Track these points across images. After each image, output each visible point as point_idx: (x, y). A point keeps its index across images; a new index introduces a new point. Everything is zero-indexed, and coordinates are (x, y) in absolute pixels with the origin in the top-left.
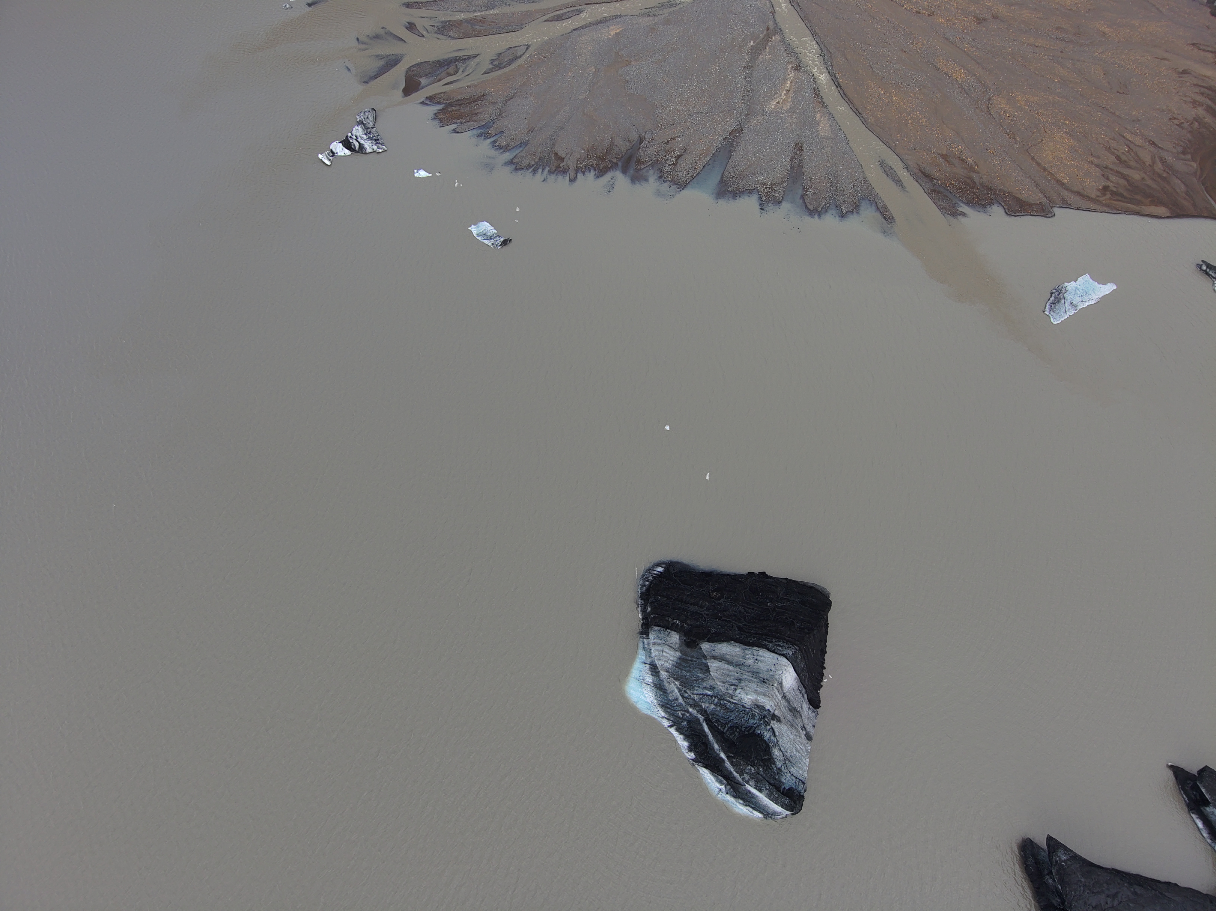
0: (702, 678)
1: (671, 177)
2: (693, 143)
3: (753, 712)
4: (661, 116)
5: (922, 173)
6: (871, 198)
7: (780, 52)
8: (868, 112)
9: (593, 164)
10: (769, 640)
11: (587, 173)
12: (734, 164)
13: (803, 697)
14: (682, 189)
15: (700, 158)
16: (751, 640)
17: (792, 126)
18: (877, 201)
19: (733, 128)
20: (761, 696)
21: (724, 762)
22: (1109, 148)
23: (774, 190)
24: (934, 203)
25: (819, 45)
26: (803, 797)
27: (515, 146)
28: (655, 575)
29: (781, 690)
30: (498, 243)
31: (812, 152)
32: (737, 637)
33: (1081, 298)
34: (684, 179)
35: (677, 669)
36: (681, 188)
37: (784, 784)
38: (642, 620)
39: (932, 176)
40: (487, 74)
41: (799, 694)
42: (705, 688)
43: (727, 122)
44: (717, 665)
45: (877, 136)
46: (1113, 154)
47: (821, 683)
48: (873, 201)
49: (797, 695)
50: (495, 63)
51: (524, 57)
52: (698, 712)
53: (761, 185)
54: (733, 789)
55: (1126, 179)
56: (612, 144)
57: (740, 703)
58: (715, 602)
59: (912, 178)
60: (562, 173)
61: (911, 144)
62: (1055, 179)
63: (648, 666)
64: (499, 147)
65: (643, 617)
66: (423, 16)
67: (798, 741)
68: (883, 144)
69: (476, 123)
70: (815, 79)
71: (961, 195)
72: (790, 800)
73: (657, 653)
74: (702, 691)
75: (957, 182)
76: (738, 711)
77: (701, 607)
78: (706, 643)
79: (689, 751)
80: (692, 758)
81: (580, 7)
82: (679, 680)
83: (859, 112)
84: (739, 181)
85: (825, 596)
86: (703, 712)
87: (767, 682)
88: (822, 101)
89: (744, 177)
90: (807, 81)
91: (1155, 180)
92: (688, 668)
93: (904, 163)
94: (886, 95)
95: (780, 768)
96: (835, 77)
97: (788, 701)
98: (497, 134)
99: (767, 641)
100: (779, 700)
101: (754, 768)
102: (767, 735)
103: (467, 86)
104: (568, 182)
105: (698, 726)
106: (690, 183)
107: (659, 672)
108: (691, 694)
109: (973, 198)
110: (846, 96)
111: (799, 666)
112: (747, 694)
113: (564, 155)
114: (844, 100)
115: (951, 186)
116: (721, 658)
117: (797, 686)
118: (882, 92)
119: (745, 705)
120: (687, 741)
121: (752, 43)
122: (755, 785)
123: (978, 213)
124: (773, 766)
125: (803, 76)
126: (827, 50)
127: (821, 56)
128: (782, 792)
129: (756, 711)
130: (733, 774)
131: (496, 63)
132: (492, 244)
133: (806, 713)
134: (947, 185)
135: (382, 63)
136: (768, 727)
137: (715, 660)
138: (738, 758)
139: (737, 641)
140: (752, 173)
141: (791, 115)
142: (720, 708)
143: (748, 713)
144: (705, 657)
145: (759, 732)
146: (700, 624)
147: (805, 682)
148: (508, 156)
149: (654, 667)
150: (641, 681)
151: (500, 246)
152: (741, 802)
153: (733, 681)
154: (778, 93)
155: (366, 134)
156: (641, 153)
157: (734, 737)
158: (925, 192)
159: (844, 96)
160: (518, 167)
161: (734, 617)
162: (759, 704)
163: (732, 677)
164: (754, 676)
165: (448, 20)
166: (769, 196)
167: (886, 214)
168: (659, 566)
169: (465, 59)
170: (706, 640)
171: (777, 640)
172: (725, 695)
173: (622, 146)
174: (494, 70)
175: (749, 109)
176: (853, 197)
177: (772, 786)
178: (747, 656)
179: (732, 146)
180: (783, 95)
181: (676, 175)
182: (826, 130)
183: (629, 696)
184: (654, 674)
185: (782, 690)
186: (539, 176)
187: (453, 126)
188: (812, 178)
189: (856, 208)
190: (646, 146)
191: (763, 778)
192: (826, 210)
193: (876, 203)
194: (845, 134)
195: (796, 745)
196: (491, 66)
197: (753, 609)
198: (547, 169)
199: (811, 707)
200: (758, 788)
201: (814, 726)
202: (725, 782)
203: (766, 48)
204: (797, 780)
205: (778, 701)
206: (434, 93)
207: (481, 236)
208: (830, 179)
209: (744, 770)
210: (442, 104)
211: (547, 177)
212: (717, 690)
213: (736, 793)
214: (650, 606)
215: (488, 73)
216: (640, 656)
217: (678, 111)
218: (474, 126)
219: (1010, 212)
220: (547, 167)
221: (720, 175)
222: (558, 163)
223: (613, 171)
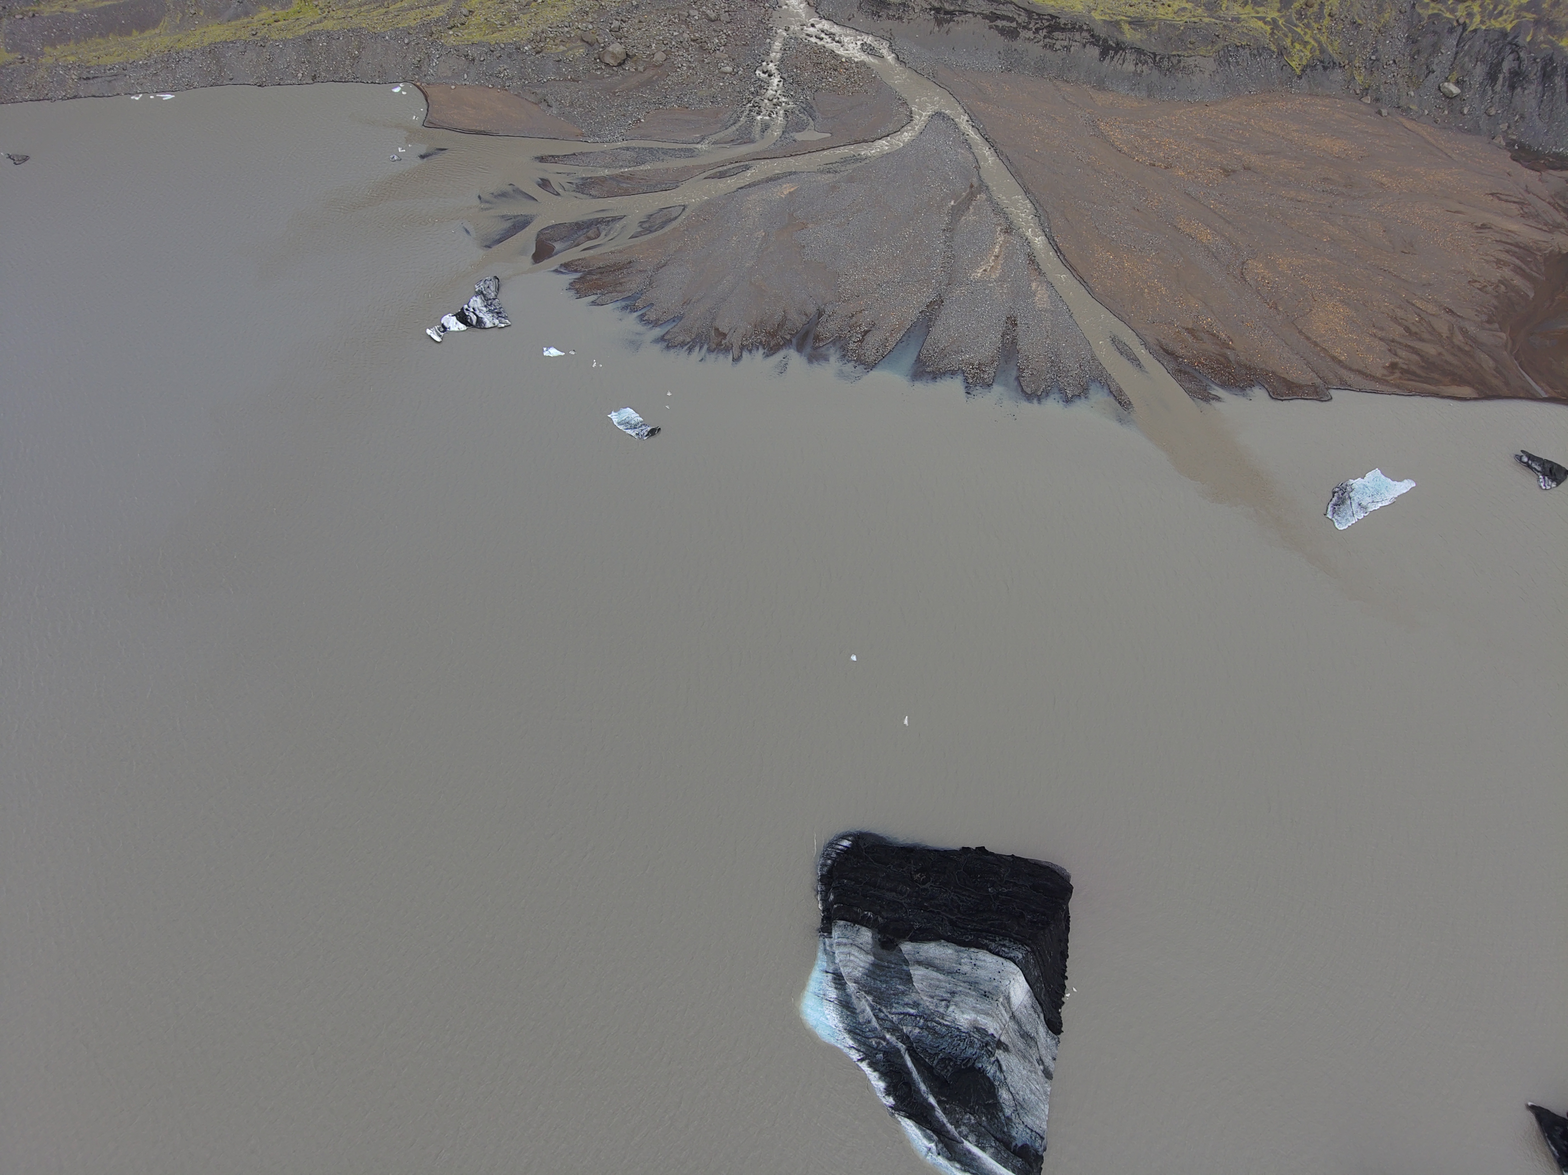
0: (903, 992)
1: (856, 356)
2: (883, 317)
3: (972, 1038)
4: (844, 286)
5: (1164, 350)
6: (1102, 380)
7: (987, 213)
8: (1094, 280)
9: (761, 341)
10: (991, 938)
11: (754, 351)
12: (933, 341)
13: (1039, 1017)
15: (892, 334)
16: (967, 938)
17: (1003, 296)
18: (1110, 383)
19: (931, 300)
20: (981, 1015)
21: (935, 1110)
22: (1395, 318)
23: (983, 370)
24: (1180, 385)
25: (1034, 204)
26: (1042, 1157)
27: (668, 321)
28: (839, 851)
29: (1008, 1008)
30: (644, 433)
31: (1028, 327)
32: (949, 934)
33: (1371, 497)
34: (872, 358)
35: (869, 978)
36: (869, 368)
37: (1015, 1140)
38: (823, 913)
39: (1177, 354)
40: (635, 239)
41: (1033, 1013)
42: (907, 1004)
43: (924, 292)
44: (922, 973)
45: (1106, 308)
46: (1400, 324)
47: (1063, 999)
48: (1104, 383)
49: (1030, 1014)
50: (644, 226)
51: (679, 220)
52: (897, 1039)
53: (967, 365)
54: (947, 1149)
55: (1419, 354)
56: (785, 318)
57: (953, 1025)
58: (918, 887)
59: (1151, 355)
60: (724, 351)
61: (1148, 317)
62: (1329, 356)
63: (830, 976)
64: (648, 322)
65: (823, 909)
66: (559, 172)
67: (1033, 1078)
68: (1114, 317)
69: (619, 294)
70: (1029, 242)
71: (1213, 375)
72: (1024, 1162)
73: (842, 957)
74: (902, 1009)
75: (1208, 361)
76: (951, 1037)
77: (901, 893)
78: (908, 942)
79: (886, 1095)
80: (890, 1105)
81: (747, 163)
82: (872, 994)
83: (1083, 280)
84: (940, 361)
85: (1063, 878)
86: (905, 1038)
87: (990, 996)
88: (1038, 268)
89: (946, 356)
90: (1020, 246)
91: (1455, 355)
92: (884, 978)
93: (1140, 338)
94: (1116, 260)
95: (1010, 1117)
96: (1054, 240)
97: (1018, 1023)
98: (645, 307)
99: (989, 939)
100: (1006, 1021)
101: (975, 1117)
102: (991, 1070)
103: (610, 252)
105: (898, 1058)
106: (880, 363)
107: (846, 983)
108: (888, 1014)
109: (1229, 379)
110: (1068, 263)
111: (1031, 975)
112: (963, 1013)
113: (726, 331)
114: (1064, 265)
115: (1200, 365)
116: (928, 964)
117: (1030, 1002)
118: (1111, 257)
119: (960, 1028)
120: (884, 1081)
121: (952, 203)
122: (976, 1141)
124: (999, 1114)
125: (1015, 240)
126: (1044, 210)
127: (1036, 216)
128: (1014, 1150)
129: (975, 1036)
130: (946, 1127)
131: (646, 225)
132: (636, 434)
133: (1043, 1041)
134: (1196, 364)
135: (508, 224)
136: (993, 1059)
137: (919, 965)
138: (952, 1103)
139: (949, 940)
140: (955, 351)
141: (1001, 285)
142: (927, 1033)
143: (965, 1039)
144: (906, 962)
145: (980, 1066)
146: (899, 917)
147: (1040, 996)
148: (658, 332)
149: (838, 978)
150: (821, 996)
151: (646, 436)
152: (958, 1166)
153: (944, 995)
154: (984, 260)
155: (486, 306)
156: (820, 329)
157: (947, 1074)
158: (1169, 373)
159: (1064, 260)
160: (670, 345)
161: (944, 908)
162: (979, 1026)
163: (942, 989)
164: (972, 988)
165: (589, 176)
166: (977, 378)
167: (1120, 398)
168: (845, 839)
169: (609, 221)
170: (907, 938)
171: (1001, 938)
172: (934, 1015)
173: (797, 321)
174: (643, 234)
175: (950, 278)
176: (1080, 379)
177: (1000, 1142)
178: (963, 961)
179: (930, 320)
180: (990, 261)
181: (862, 353)
182: (1044, 302)
183: (805, 1018)
184: (839, 987)
185: (1010, 1008)
186: (696, 354)
187: (592, 298)
188: (1029, 357)
189: (1083, 392)
190: (826, 321)
191: (987, 1130)
192: (1047, 393)
193: (1109, 386)
194: (1068, 306)
195: (1030, 1085)
196: (640, 229)
197: (969, 897)
198: (706, 347)
199: (1050, 1032)
200: (980, 1145)
201: (1054, 1059)
202: (935, 1137)
203: (969, 208)
204: (1033, 1133)
205: (1003, 1021)
206: (571, 260)
207: (623, 425)
208: (1051, 357)
209: (961, 1119)
210: (581, 272)
211: (705, 356)
212: (923, 1008)
213: (950, 1153)
214: (833, 892)
215: (636, 237)
216: (819, 962)
217: (865, 280)
218: (619, 297)
219: (1275, 395)
220: (706, 345)
221: (917, 354)
222: (719, 339)
223: (786, 349)
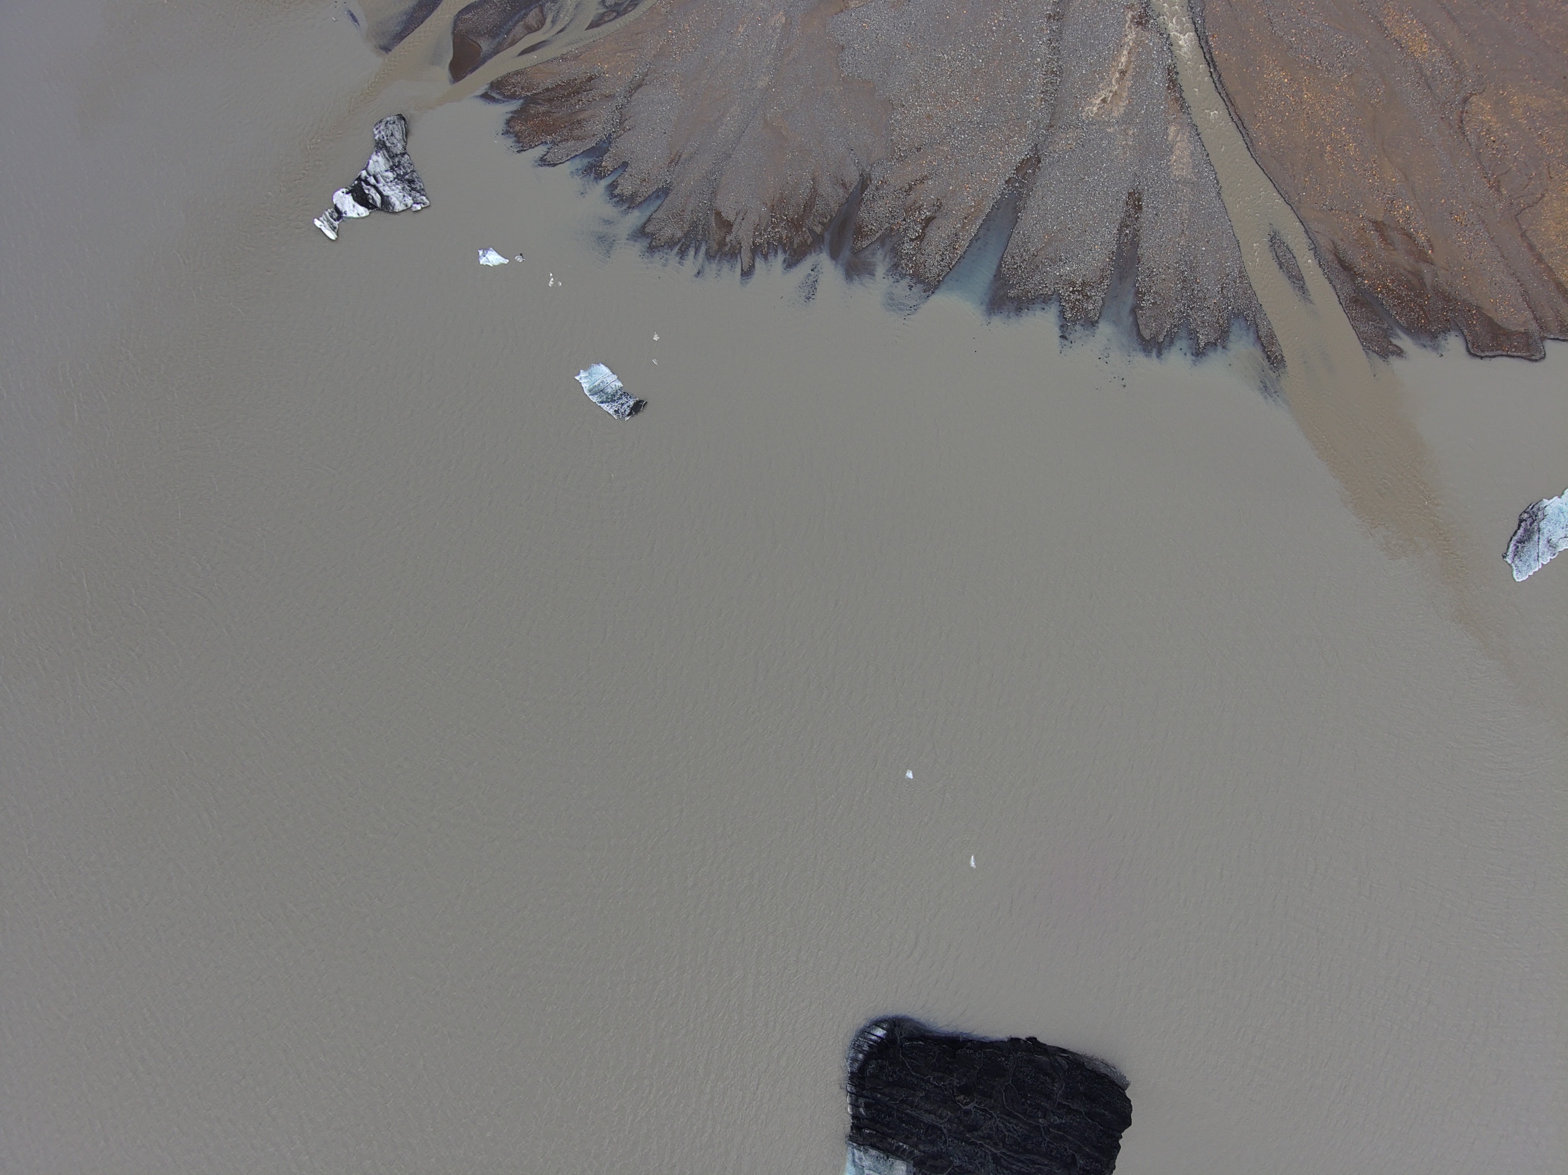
1: (912, 266)
2: (953, 191)
4: (900, 129)
5: (1340, 261)
6: (1248, 315)
8: (1259, 126)
9: (781, 238)
11: (771, 258)
12: (1021, 238)
14: (931, 292)
15: (963, 227)
17: (1125, 153)
18: (1259, 321)
19: (1023, 157)
23: (1087, 295)
24: (1353, 327)
27: (649, 196)
28: (872, 1043)
30: (625, 410)
31: (1156, 214)
33: (1565, 529)
34: (935, 271)
36: (929, 290)
39: (1356, 269)
40: (596, 29)
43: (1014, 142)
45: (1270, 178)
48: (1251, 320)
53: (1066, 285)
56: (814, 193)
59: (1320, 271)
61: (1326, 197)
64: (621, 200)
65: (853, 1116)
68: (1279, 196)
69: (577, 144)
70: (1172, 45)
71: (1400, 311)
75: (1396, 284)
83: (1242, 123)
84: (1028, 277)
85: (1121, 1088)
88: (1181, 97)
89: (1038, 266)
90: (1157, 51)
93: (1310, 238)
94: (1293, 87)
96: (1207, 42)
98: (616, 169)
103: (562, 58)
104: (740, 277)
106: (946, 279)
109: (1418, 318)
110: (1223, 87)
113: (731, 218)
114: (1218, 94)
115: (1384, 292)
118: (1286, 80)
123: (1424, 350)
125: (1151, 39)
132: (615, 411)
134: (1379, 289)
140: (1051, 260)
141: (1125, 130)
146: (938, 1150)
148: (635, 218)
151: (628, 415)
154: (1105, 79)
155: (392, 169)
158: (1341, 303)
159: (1220, 85)
160: (653, 244)
166: (1078, 310)
167: (1271, 351)
168: (879, 1026)
173: (831, 198)
174: (606, 19)
175: (1053, 114)
176: (1220, 312)
179: (1019, 198)
180: (1114, 82)
181: (921, 261)
182: (1184, 164)
186: (691, 263)
187: (540, 151)
188: (1153, 272)
189: (1221, 339)
190: (873, 197)
192: (1171, 339)
193: (1257, 327)
194: (1215, 173)
196: (602, 10)
197: (1017, 1126)
198: (703, 249)
206: (504, 73)
207: (596, 394)
208: (1183, 272)
210: (520, 99)
211: (703, 266)
215: (598, 25)
217: (929, 117)
218: (577, 151)
219: (1475, 350)
220: (704, 244)
221: (997, 262)
222: (722, 234)
223: (815, 252)
